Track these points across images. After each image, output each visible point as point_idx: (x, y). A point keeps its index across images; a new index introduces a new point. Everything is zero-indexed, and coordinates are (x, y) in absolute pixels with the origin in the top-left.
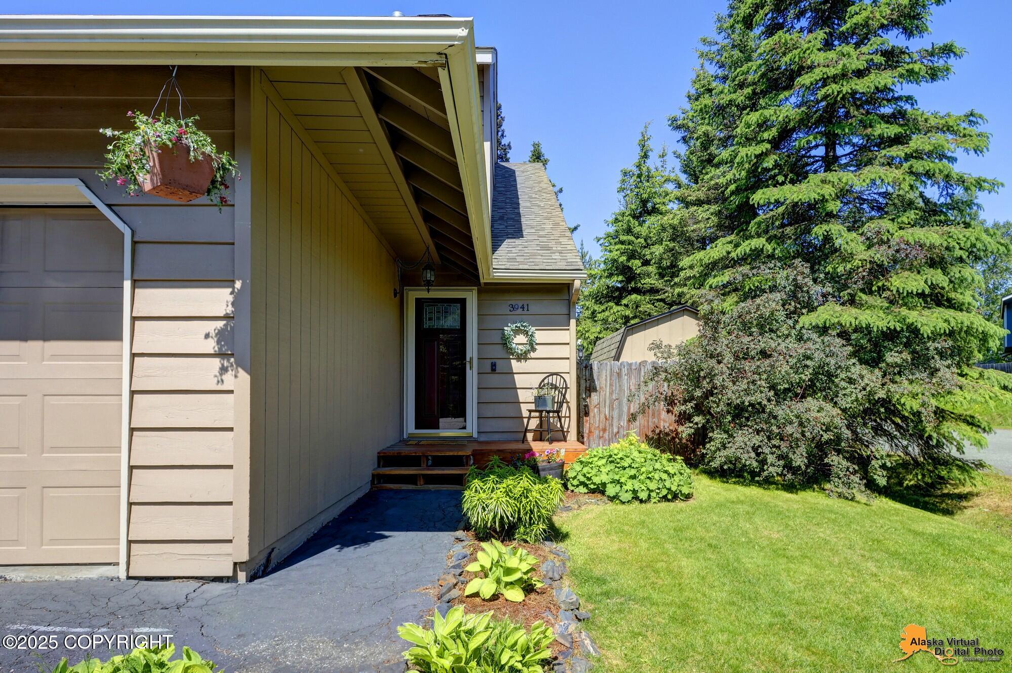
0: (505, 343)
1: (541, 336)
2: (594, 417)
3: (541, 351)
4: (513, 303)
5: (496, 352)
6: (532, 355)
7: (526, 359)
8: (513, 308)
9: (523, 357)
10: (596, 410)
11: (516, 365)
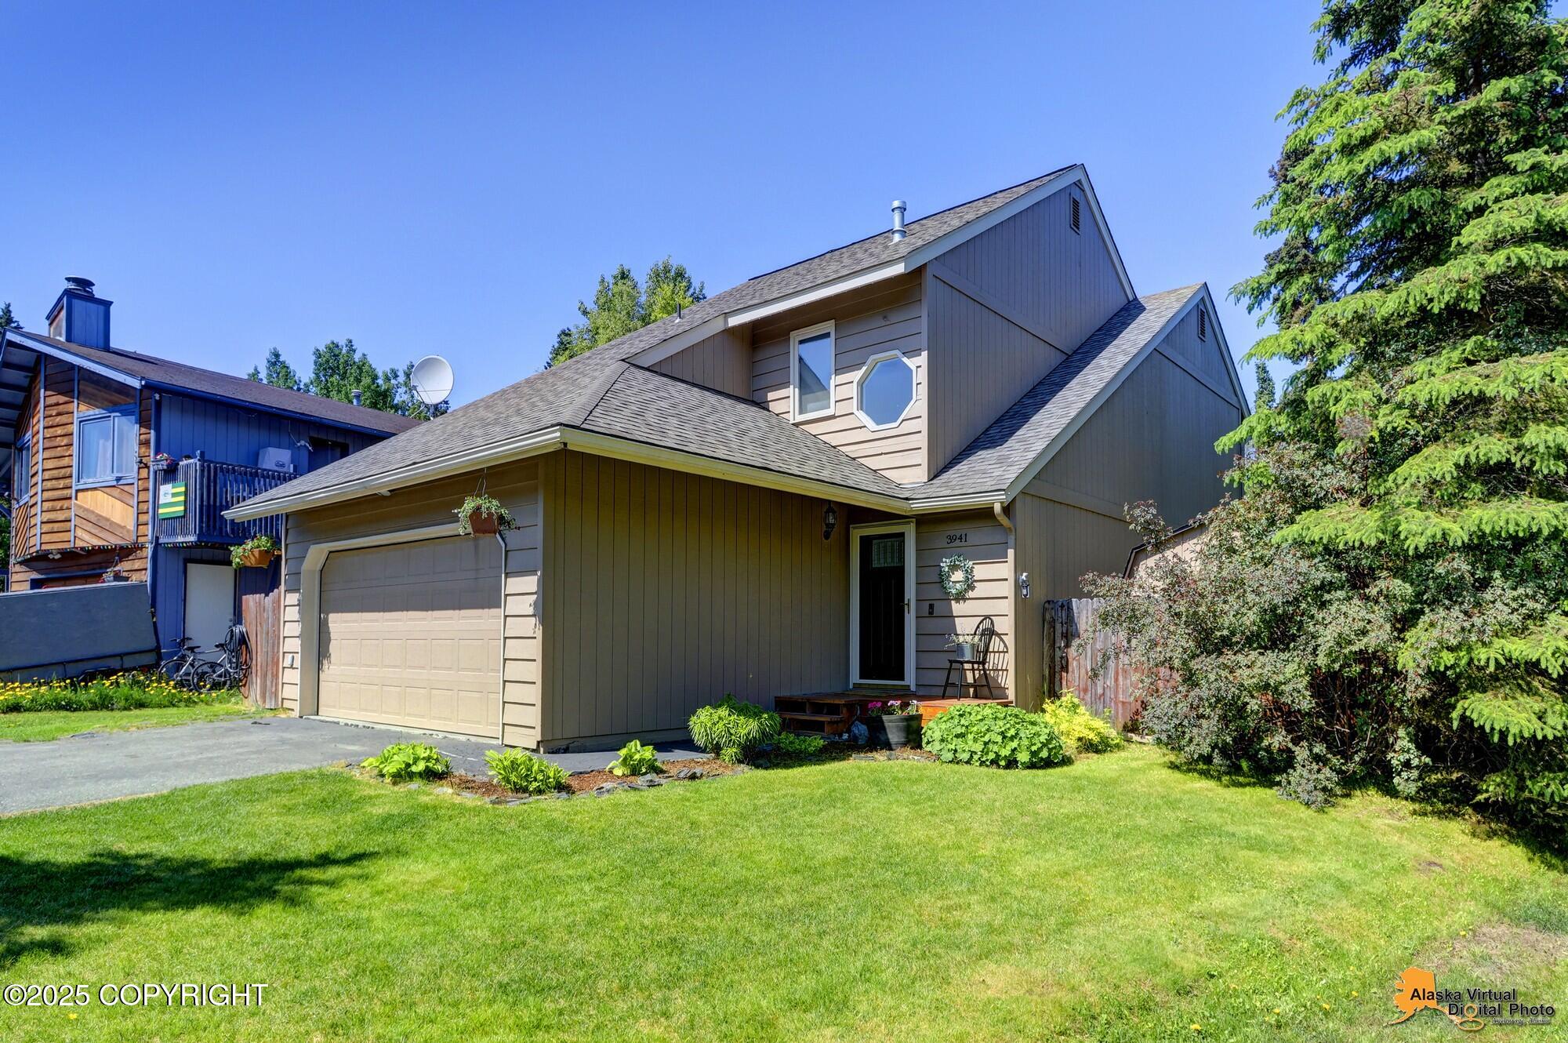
0: (942, 580)
1: (981, 571)
2: (1073, 672)
3: (980, 590)
4: (952, 533)
5: (933, 592)
6: (971, 594)
7: (965, 599)
8: (952, 539)
9: (960, 597)
10: (1075, 663)
11: (957, 608)
